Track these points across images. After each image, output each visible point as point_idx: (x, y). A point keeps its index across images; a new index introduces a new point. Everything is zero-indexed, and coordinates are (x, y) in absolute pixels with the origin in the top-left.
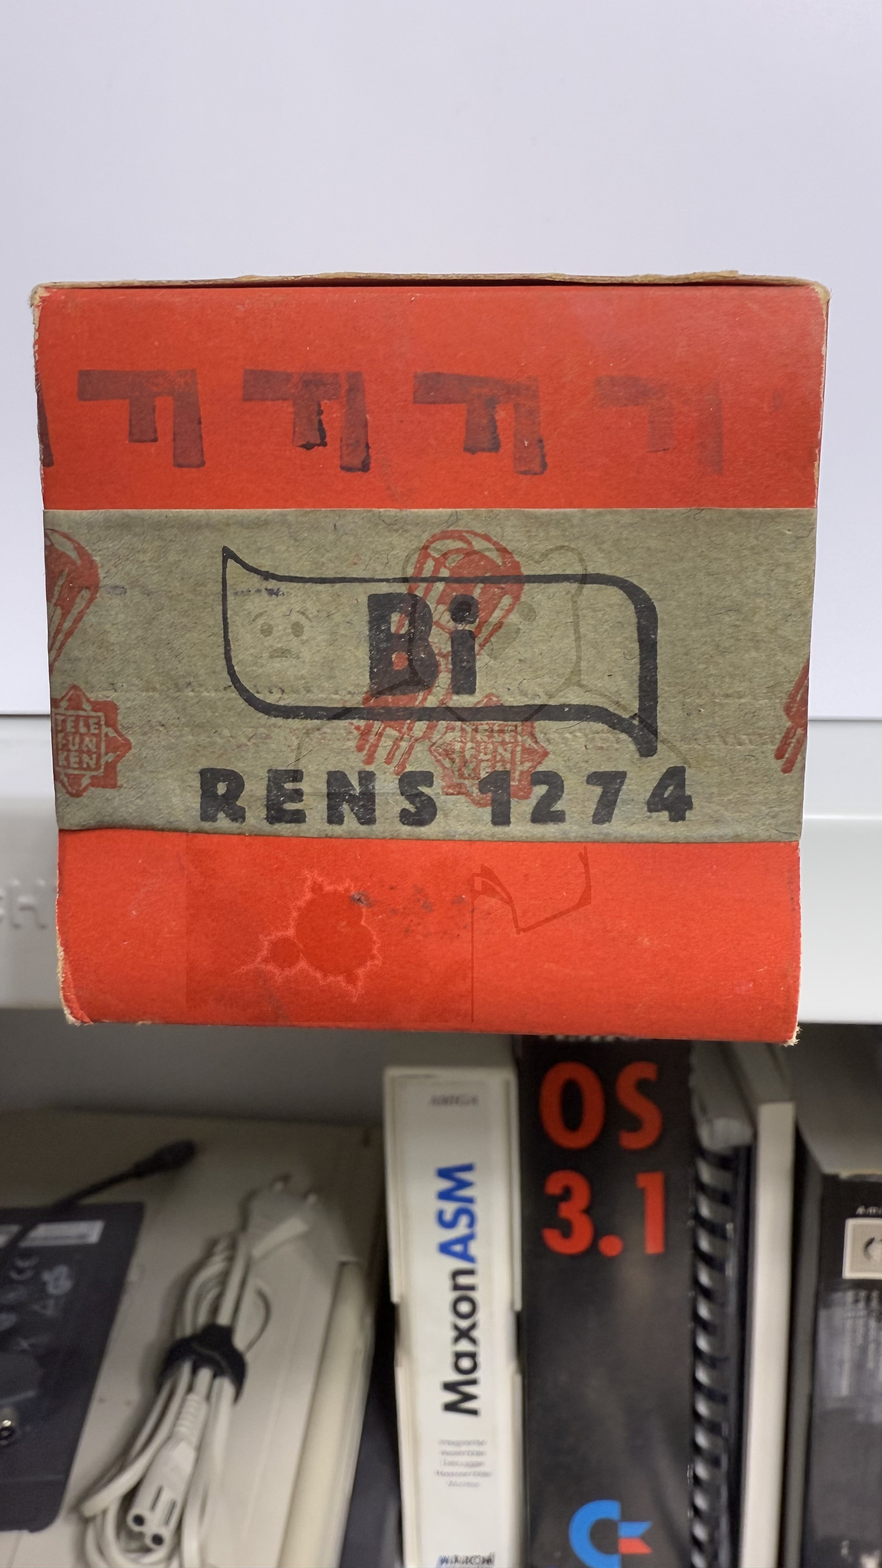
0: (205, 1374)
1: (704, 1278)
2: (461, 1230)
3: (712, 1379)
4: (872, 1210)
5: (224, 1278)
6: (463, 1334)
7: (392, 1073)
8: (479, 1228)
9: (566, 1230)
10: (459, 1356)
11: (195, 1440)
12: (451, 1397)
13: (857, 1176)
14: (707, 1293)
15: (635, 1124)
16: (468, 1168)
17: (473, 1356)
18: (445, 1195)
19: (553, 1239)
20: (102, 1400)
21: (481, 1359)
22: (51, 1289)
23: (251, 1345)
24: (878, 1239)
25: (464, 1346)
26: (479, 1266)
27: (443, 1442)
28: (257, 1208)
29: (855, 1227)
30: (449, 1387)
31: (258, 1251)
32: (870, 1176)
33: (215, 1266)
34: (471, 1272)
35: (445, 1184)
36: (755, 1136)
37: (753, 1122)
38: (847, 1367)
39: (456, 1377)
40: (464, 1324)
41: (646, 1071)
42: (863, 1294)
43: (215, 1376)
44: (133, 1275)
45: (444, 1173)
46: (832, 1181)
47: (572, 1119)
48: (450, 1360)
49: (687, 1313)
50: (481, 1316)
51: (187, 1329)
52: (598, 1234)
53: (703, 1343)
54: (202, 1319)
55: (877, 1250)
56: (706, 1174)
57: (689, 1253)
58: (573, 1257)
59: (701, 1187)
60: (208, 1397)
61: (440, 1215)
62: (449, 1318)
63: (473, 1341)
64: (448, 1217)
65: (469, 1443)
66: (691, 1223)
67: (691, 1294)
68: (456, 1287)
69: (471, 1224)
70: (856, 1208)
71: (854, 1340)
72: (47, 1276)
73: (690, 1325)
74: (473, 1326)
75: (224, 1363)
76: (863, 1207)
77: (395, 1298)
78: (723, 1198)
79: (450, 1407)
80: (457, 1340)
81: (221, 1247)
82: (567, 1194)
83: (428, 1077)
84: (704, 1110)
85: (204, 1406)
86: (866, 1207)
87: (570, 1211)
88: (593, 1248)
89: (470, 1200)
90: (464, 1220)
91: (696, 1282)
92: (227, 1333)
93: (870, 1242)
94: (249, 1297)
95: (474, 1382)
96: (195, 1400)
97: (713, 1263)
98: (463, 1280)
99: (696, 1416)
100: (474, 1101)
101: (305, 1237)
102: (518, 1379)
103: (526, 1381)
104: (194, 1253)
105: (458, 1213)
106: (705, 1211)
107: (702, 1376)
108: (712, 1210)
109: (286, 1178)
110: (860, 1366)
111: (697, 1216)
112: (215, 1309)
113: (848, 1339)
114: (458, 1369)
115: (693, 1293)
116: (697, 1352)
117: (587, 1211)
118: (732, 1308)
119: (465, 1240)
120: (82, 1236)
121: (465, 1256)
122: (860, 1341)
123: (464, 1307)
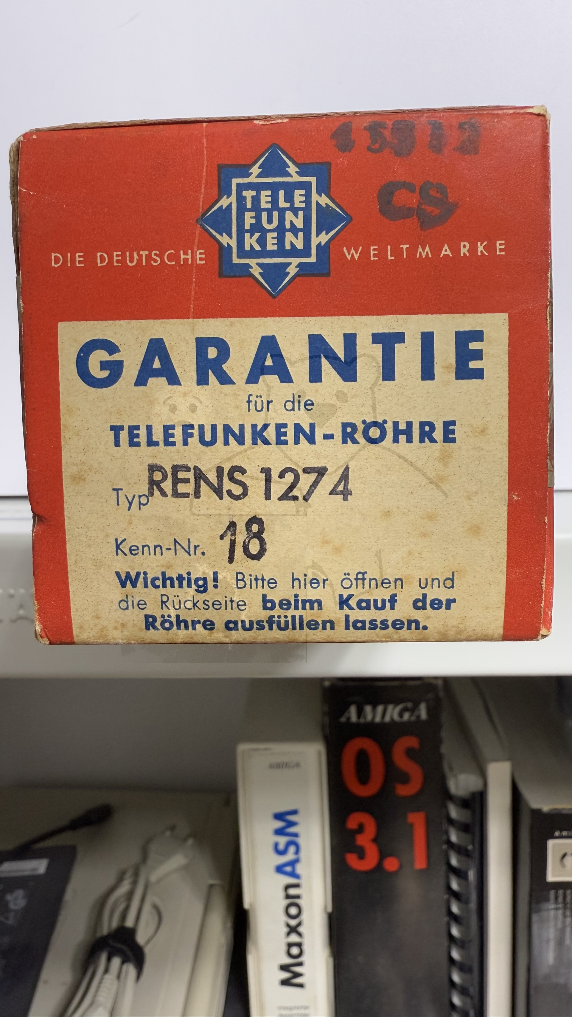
0: (116, 961)
1: (455, 886)
2: (290, 856)
3: (461, 956)
4: (565, 833)
5: (130, 895)
6: (293, 930)
7: (242, 748)
8: (302, 854)
9: (361, 854)
10: (290, 945)
11: (109, 1005)
12: (285, 975)
13: (553, 810)
14: (456, 895)
15: (405, 779)
16: (294, 812)
17: (299, 945)
18: (279, 832)
19: (352, 860)
20: (46, 982)
21: (305, 947)
22: (12, 906)
23: (148, 942)
24: (569, 853)
25: (294, 938)
26: (302, 881)
27: (281, 1008)
28: (153, 847)
29: (554, 845)
30: (284, 968)
31: (153, 878)
32: (563, 809)
33: (125, 888)
34: (297, 886)
35: (279, 824)
36: (485, 784)
37: (483, 774)
38: (552, 944)
39: (289, 961)
40: (293, 923)
41: (412, 742)
42: (561, 892)
43: (123, 963)
44: (69, 895)
45: (279, 816)
46: (537, 813)
47: (364, 778)
48: (284, 948)
49: (444, 911)
50: (304, 917)
51: (105, 930)
52: (383, 856)
53: (455, 932)
54: (115, 924)
55: (569, 861)
56: (454, 812)
57: (444, 868)
58: (367, 873)
59: (451, 821)
60: (119, 977)
61: (276, 845)
62: (284, 918)
63: (300, 935)
64: (281, 847)
65: (298, 1008)
66: (445, 847)
67: (446, 897)
68: (288, 897)
69: (297, 852)
70: (554, 833)
71: (556, 925)
72: (9, 897)
73: (446, 919)
74: (299, 924)
75: (130, 953)
76: (559, 831)
77: (246, 905)
78: (465, 828)
79: (285, 982)
80: (288, 934)
81: (129, 874)
82: (361, 829)
83: (266, 749)
84: (451, 769)
85: (116, 982)
86: (561, 831)
87: (363, 840)
88: (379, 867)
89: (296, 835)
90: (292, 849)
91: (449, 888)
92: (132, 932)
93: (564, 856)
94: (147, 908)
95: (300, 964)
96: (110, 978)
97: (460, 874)
98: (292, 891)
99: (452, 984)
100: (298, 765)
101: (185, 868)
102: (331, 961)
103: (336, 961)
104: (111, 880)
105: (289, 844)
106: (454, 838)
107: (455, 955)
108: (458, 837)
109: (173, 828)
110: (560, 943)
111: (449, 842)
112: (124, 917)
113: (552, 924)
114: (290, 955)
115: (448, 918)
116: (451, 938)
117: (375, 840)
118: (473, 905)
119: (293, 863)
120: (35, 870)
121: (293, 874)
122: (560, 925)
123: (293, 911)
